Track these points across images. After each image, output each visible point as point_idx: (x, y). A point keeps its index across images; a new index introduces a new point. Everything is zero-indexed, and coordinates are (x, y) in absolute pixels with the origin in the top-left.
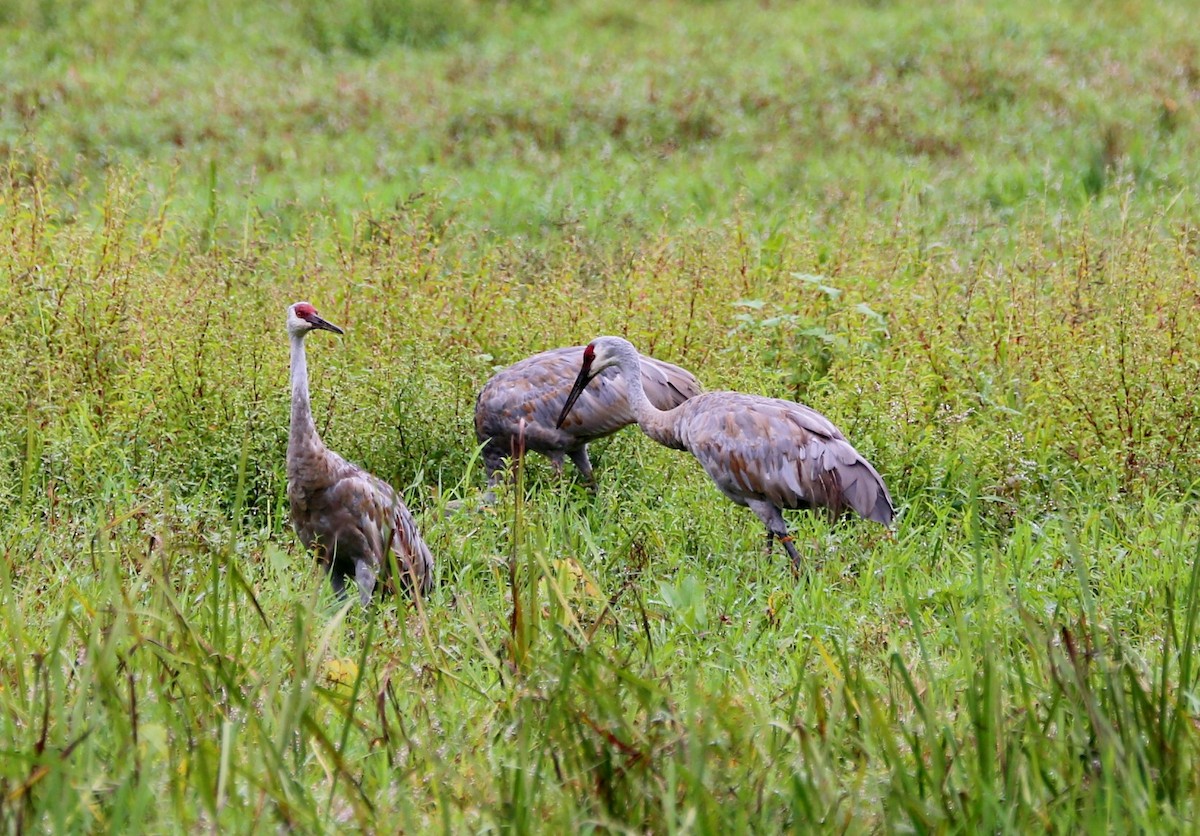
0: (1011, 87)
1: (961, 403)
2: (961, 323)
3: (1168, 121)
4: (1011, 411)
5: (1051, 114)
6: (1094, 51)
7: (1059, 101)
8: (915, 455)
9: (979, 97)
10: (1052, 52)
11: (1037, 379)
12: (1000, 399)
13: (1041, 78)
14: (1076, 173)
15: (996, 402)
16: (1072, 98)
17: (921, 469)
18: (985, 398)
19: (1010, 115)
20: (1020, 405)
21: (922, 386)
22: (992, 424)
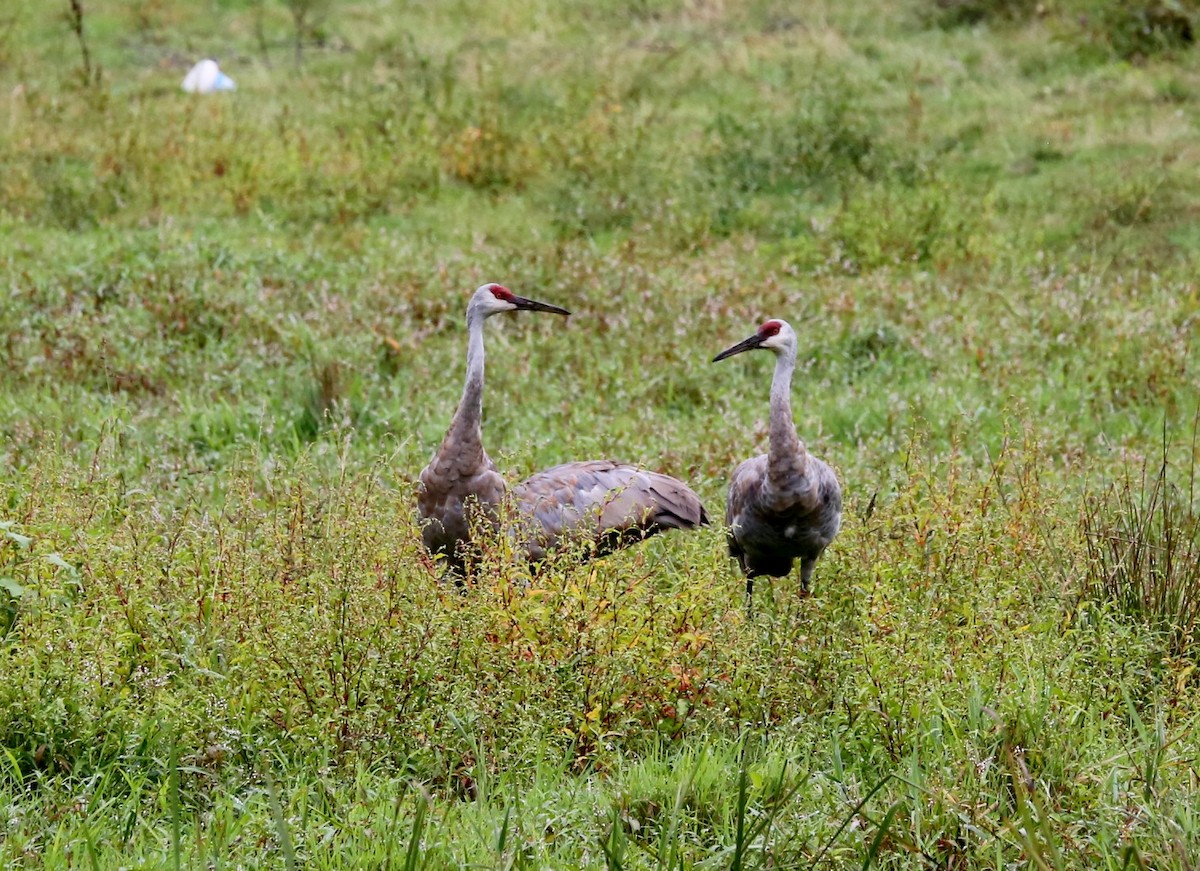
0: (219, 319)
1: (160, 666)
2: (162, 577)
3: (391, 362)
4: (213, 675)
5: (262, 350)
6: (310, 283)
7: (272, 337)
8: (109, 720)
9: (185, 332)
10: (266, 283)
11: (243, 640)
12: (202, 661)
13: (256, 312)
14: (289, 417)
15: (198, 664)
16: (285, 335)
17: (115, 736)
18: (185, 658)
19: (218, 351)
20: (224, 668)
21: (118, 645)
22: (193, 688)
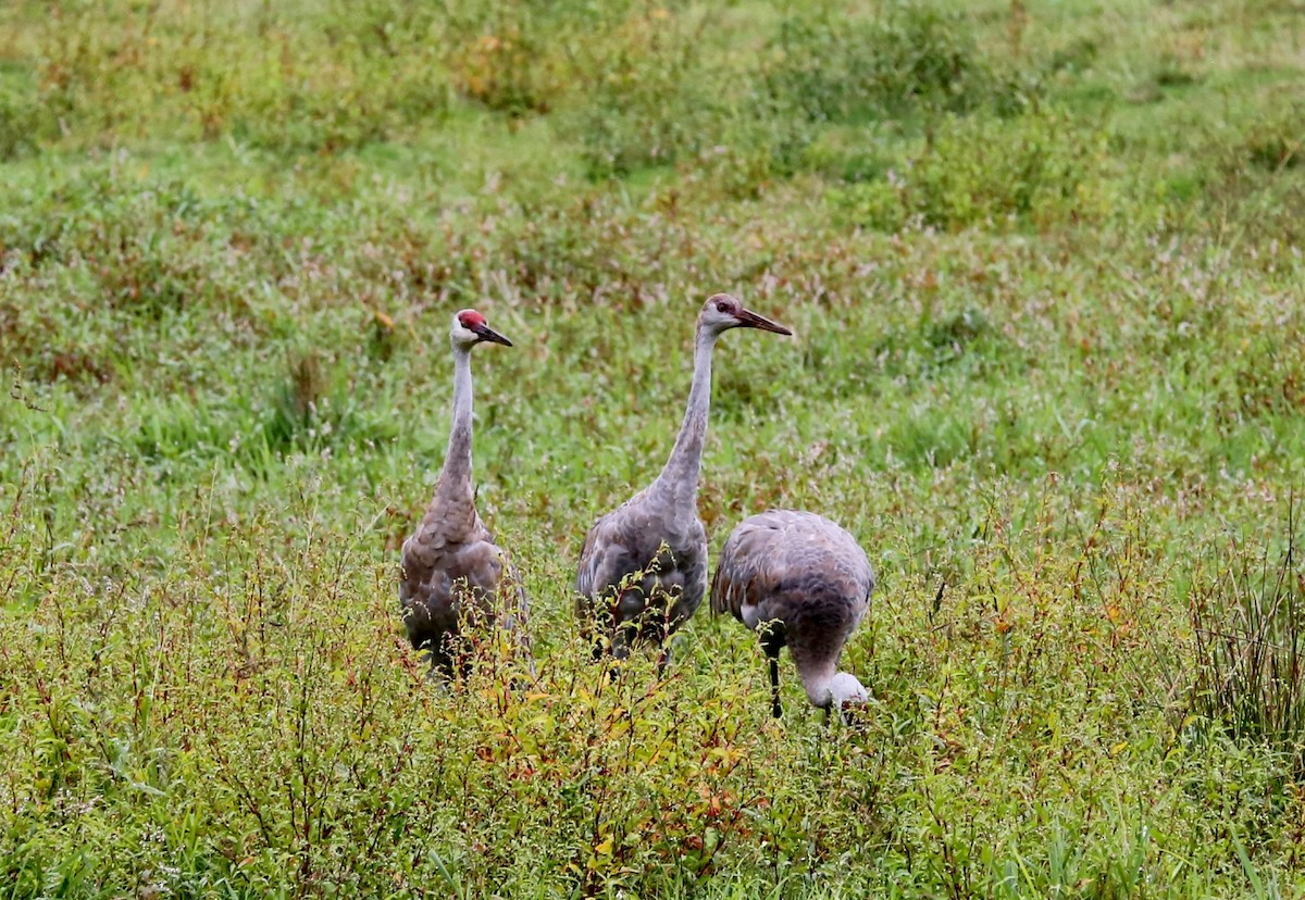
0: (179, 285)
1: (87, 780)
2: (92, 665)
3: (383, 344)
4: (151, 790)
5: (230, 327)
6: (288, 240)
7: (241, 309)
8: (23, 854)
9: (138, 300)
10: (235, 241)
11: (188, 748)
12: (139, 773)
13: (223, 279)
14: (257, 420)
15: (134, 776)
16: (256, 308)
17: (30, 874)
18: (117, 768)
19: (178, 326)
20: (165, 782)
21: (38, 753)
22: (126, 805)
